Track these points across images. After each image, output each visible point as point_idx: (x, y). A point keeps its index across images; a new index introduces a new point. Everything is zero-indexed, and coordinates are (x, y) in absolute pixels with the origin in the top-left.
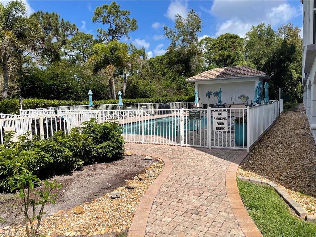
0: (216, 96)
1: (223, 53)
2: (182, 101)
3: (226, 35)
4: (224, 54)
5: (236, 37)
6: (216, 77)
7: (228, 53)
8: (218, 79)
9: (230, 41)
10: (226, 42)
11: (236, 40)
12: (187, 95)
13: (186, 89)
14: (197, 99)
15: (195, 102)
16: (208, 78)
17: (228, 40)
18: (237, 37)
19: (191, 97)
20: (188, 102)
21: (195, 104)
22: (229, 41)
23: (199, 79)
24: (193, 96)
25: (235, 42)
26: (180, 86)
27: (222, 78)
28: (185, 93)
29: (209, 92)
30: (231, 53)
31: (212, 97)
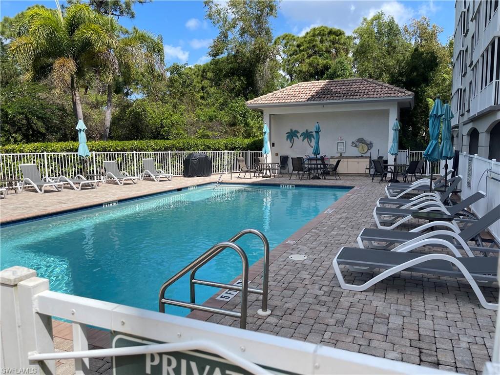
0: (306, 139)
1: (316, 61)
2: (237, 148)
3: (321, 29)
4: (319, 62)
5: (339, 34)
6: (309, 100)
7: (325, 62)
8: (312, 102)
9: (328, 39)
10: (322, 41)
11: (339, 40)
12: (248, 136)
13: (247, 124)
14: (267, 145)
15: (263, 152)
16: (292, 101)
17: (324, 38)
18: (341, 34)
19: (257, 141)
20: (249, 151)
21: (265, 156)
22: (326, 39)
23: (272, 102)
24: (260, 138)
25: (337, 43)
26: (235, 117)
27: (321, 102)
28: (245, 132)
29: (291, 130)
30: (330, 62)
31: (299, 141)
